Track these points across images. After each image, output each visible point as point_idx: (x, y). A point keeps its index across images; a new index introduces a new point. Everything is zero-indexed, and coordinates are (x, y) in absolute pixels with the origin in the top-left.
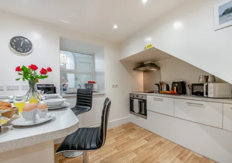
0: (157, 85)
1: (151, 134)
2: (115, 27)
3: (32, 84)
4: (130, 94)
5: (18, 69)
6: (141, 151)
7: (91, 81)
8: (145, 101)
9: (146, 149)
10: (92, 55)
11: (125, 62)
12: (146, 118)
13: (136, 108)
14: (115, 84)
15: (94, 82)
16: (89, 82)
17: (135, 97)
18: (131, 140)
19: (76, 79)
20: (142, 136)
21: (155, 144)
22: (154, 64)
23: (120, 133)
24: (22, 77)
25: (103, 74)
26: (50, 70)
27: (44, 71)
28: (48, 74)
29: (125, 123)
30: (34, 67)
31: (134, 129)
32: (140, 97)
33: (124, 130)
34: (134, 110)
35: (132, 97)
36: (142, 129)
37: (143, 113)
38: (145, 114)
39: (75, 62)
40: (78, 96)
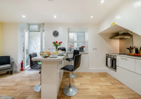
0: (128, 49)
1: (118, 82)
2: (92, 17)
3: (56, 48)
4: (106, 54)
5: (53, 43)
6: (104, 87)
7: (83, 46)
8: (115, 59)
9: (108, 87)
10: (84, 32)
11: (102, 34)
12: (116, 71)
13: (109, 64)
14: (95, 48)
15: (84, 47)
16: (82, 47)
17: (109, 56)
18: (101, 80)
19: (78, 45)
20: (110, 81)
21: (117, 87)
22: (128, 33)
23: (96, 76)
24: (54, 45)
25: (87, 42)
26: (61, 42)
27: (60, 43)
28: (61, 44)
29: (102, 72)
30: (57, 42)
31: (106, 76)
32: (112, 57)
33: (99, 75)
34: (108, 65)
35: (107, 56)
36: (112, 78)
37: (114, 67)
38: (115, 68)
39: (78, 36)
40: (74, 53)
